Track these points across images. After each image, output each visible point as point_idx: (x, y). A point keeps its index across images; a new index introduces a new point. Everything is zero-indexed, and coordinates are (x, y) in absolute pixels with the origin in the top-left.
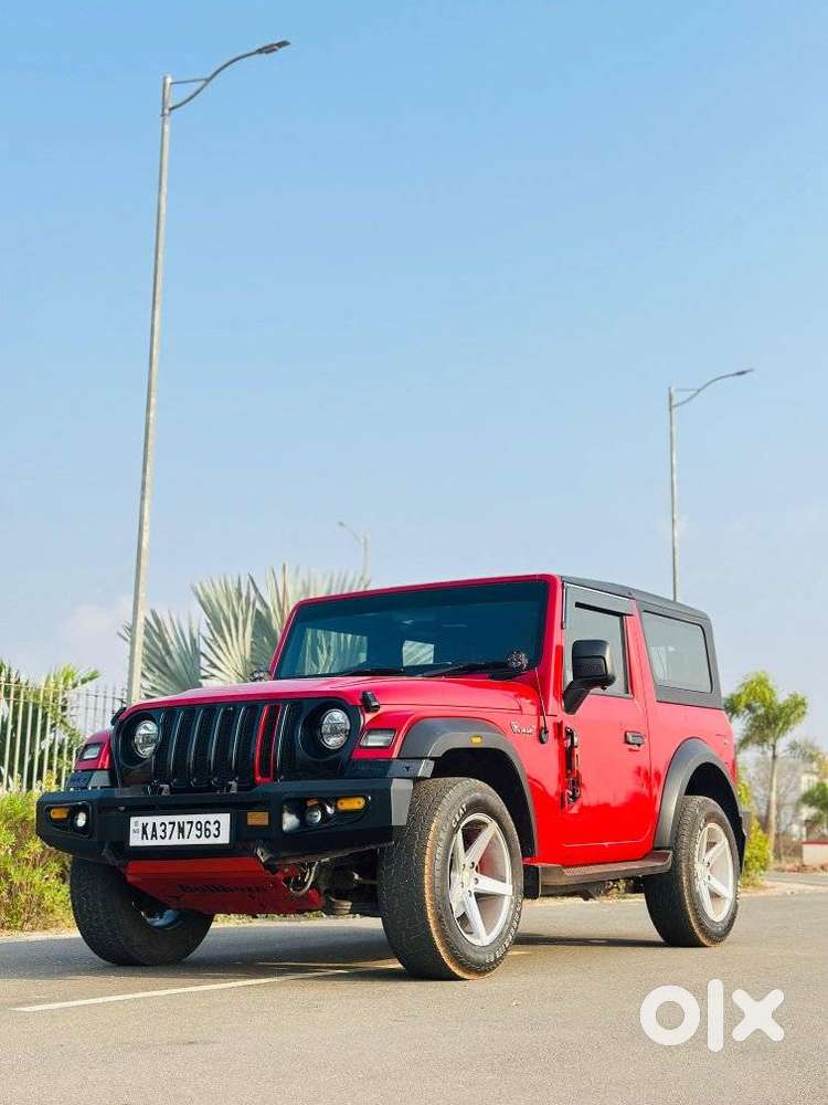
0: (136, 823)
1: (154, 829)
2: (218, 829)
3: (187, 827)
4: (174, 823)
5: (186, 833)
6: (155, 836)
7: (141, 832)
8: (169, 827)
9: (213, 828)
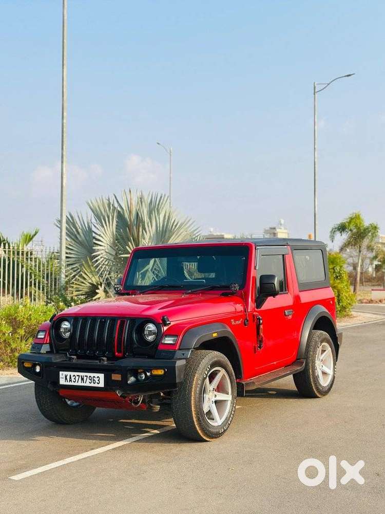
0: (62, 374)
1: (70, 378)
2: (99, 380)
3: (85, 378)
4: (79, 376)
5: (85, 381)
6: (71, 381)
7: (64, 378)
8: (77, 378)
9: (96, 380)
